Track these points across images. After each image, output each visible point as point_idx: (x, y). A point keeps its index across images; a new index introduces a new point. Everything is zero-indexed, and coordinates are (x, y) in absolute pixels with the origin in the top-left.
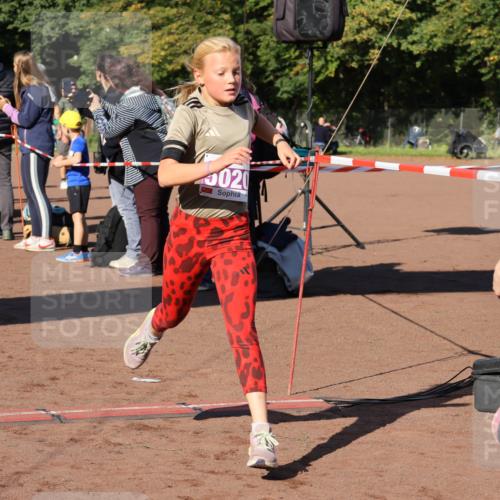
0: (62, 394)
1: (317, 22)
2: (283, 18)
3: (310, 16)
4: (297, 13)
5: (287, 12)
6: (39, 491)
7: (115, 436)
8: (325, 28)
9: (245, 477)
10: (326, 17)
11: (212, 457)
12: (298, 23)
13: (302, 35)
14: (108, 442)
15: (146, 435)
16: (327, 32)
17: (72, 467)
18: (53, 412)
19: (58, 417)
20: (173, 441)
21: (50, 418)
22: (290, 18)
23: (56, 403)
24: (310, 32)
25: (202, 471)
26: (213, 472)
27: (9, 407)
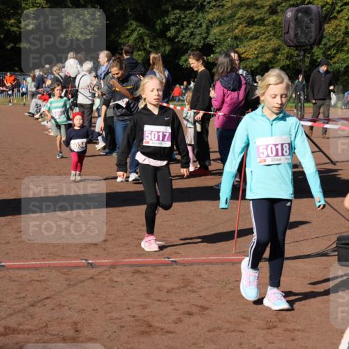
0: (104, 250)
1: (306, 35)
2: (288, 32)
3: (303, 31)
4: (296, 30)
5: (290, 29)
6: (53, 309)
7: (117, 277)
8: (310, 38)
9: (176, 304)
10: (311, 32)
11: (165, 290)
12: (296, 35)
13: (298, 42)
14: (111, 280)
15: (137, 276)
16: (312, 41)
17: (81, 295)
18: (90, 261)
19: (91, 264)
20: (149, 281)
21: (86, 264)
22: (292, 33)
23: (97, 256)
24: (302, 40)
25: (154, 300)
26: (159, 300)
27: (70, 257)
